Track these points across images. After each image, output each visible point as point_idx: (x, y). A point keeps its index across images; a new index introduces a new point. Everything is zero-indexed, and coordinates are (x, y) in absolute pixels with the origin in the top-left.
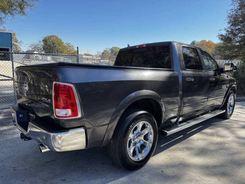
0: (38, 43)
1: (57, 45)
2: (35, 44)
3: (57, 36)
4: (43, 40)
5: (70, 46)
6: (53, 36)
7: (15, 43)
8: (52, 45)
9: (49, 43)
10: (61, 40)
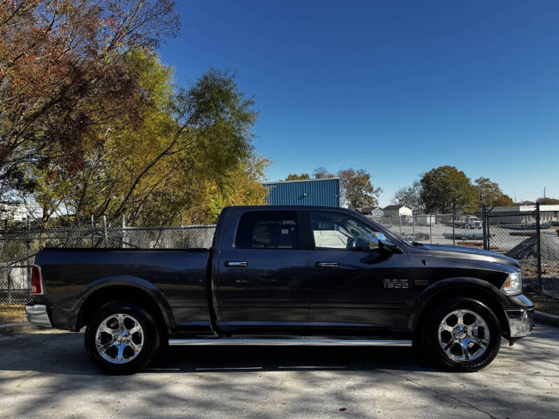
0: (412, 187)
1: (453, 188)
2: (407, 191)
3: (454, 167)
4: (422, 181)
5: (488, 186)
6: (445, 168)
7: (369, 194)
8: (441, 190)
9: (434, 185)
10: (463, 173)
